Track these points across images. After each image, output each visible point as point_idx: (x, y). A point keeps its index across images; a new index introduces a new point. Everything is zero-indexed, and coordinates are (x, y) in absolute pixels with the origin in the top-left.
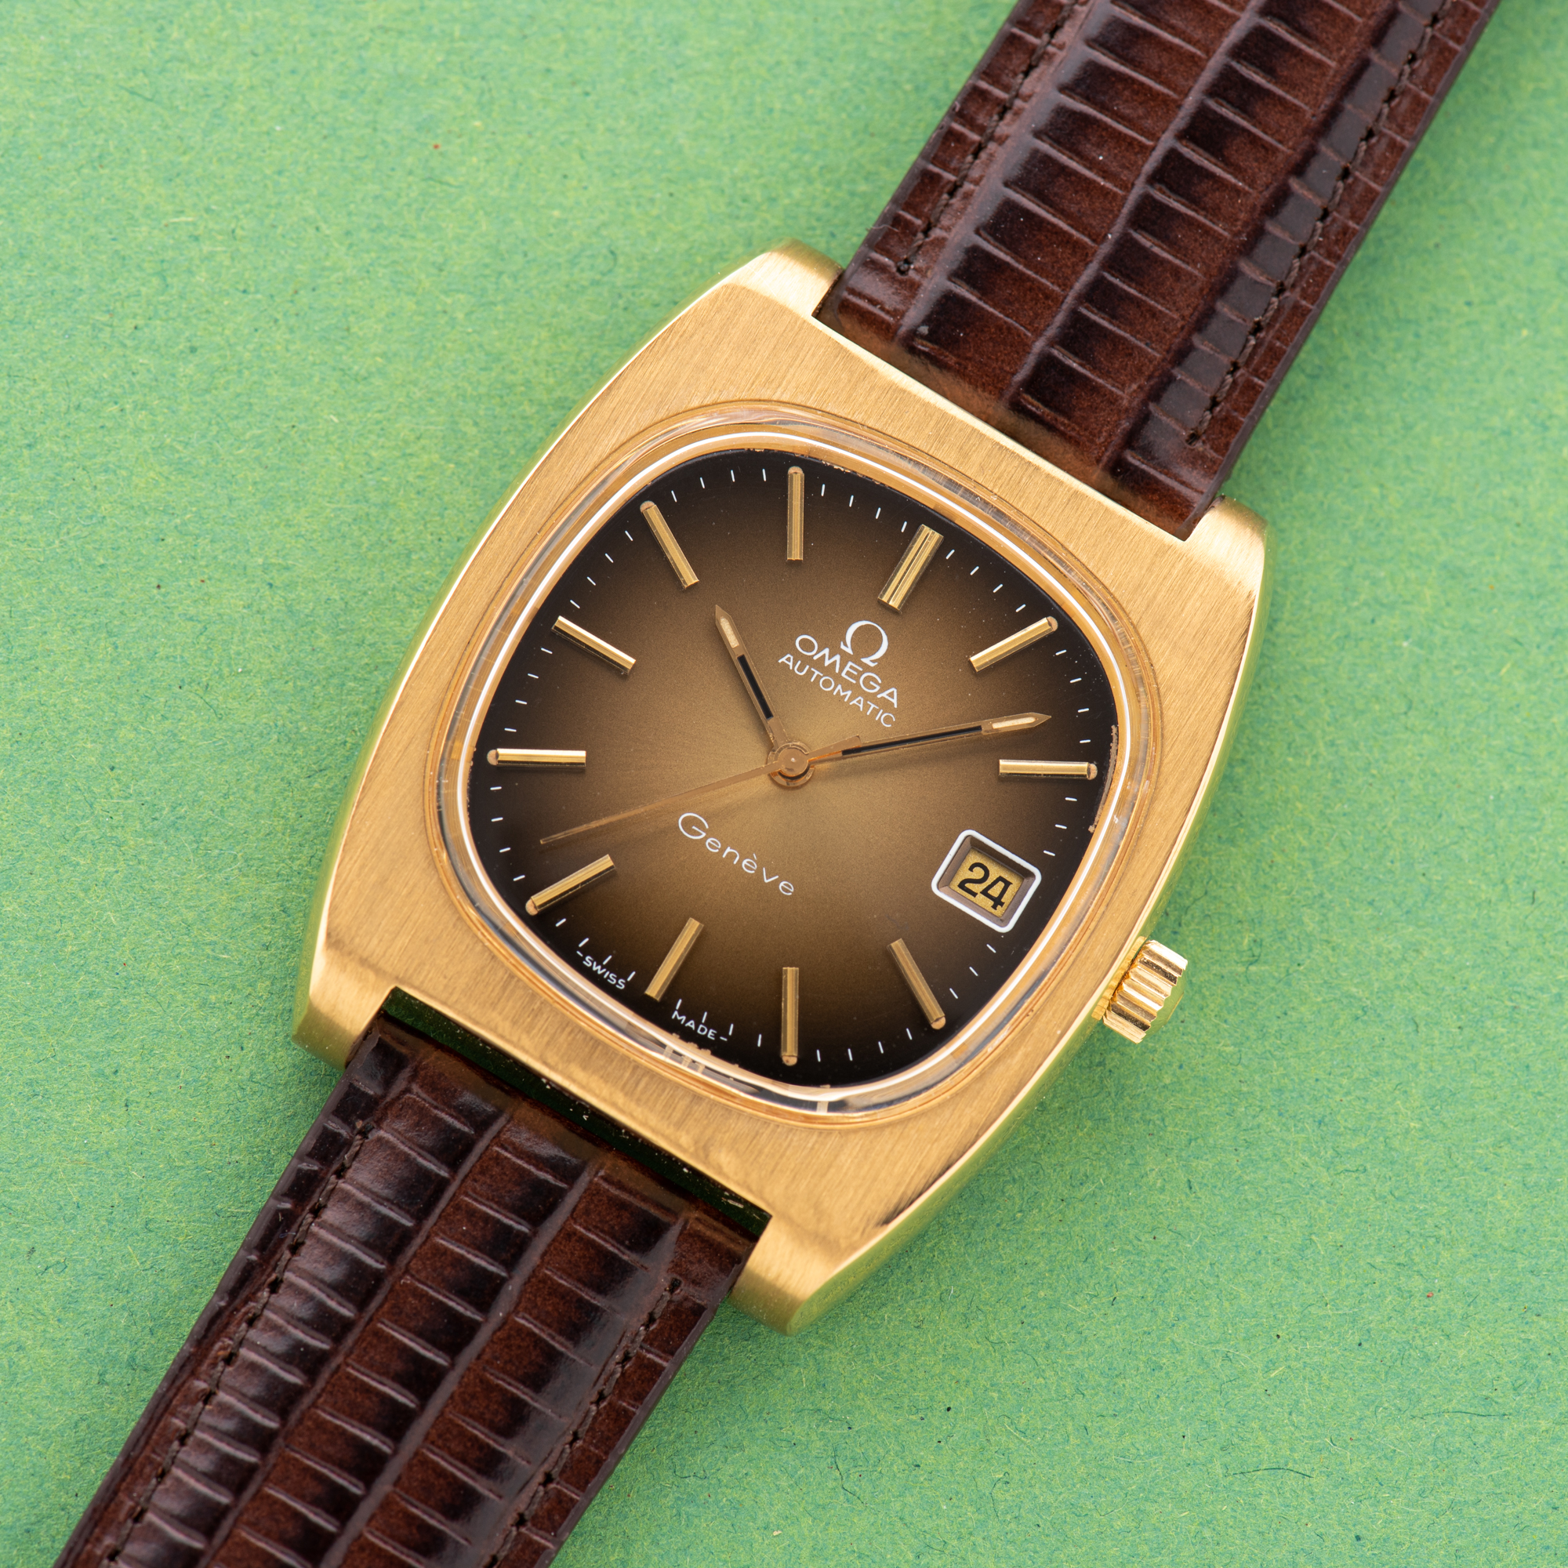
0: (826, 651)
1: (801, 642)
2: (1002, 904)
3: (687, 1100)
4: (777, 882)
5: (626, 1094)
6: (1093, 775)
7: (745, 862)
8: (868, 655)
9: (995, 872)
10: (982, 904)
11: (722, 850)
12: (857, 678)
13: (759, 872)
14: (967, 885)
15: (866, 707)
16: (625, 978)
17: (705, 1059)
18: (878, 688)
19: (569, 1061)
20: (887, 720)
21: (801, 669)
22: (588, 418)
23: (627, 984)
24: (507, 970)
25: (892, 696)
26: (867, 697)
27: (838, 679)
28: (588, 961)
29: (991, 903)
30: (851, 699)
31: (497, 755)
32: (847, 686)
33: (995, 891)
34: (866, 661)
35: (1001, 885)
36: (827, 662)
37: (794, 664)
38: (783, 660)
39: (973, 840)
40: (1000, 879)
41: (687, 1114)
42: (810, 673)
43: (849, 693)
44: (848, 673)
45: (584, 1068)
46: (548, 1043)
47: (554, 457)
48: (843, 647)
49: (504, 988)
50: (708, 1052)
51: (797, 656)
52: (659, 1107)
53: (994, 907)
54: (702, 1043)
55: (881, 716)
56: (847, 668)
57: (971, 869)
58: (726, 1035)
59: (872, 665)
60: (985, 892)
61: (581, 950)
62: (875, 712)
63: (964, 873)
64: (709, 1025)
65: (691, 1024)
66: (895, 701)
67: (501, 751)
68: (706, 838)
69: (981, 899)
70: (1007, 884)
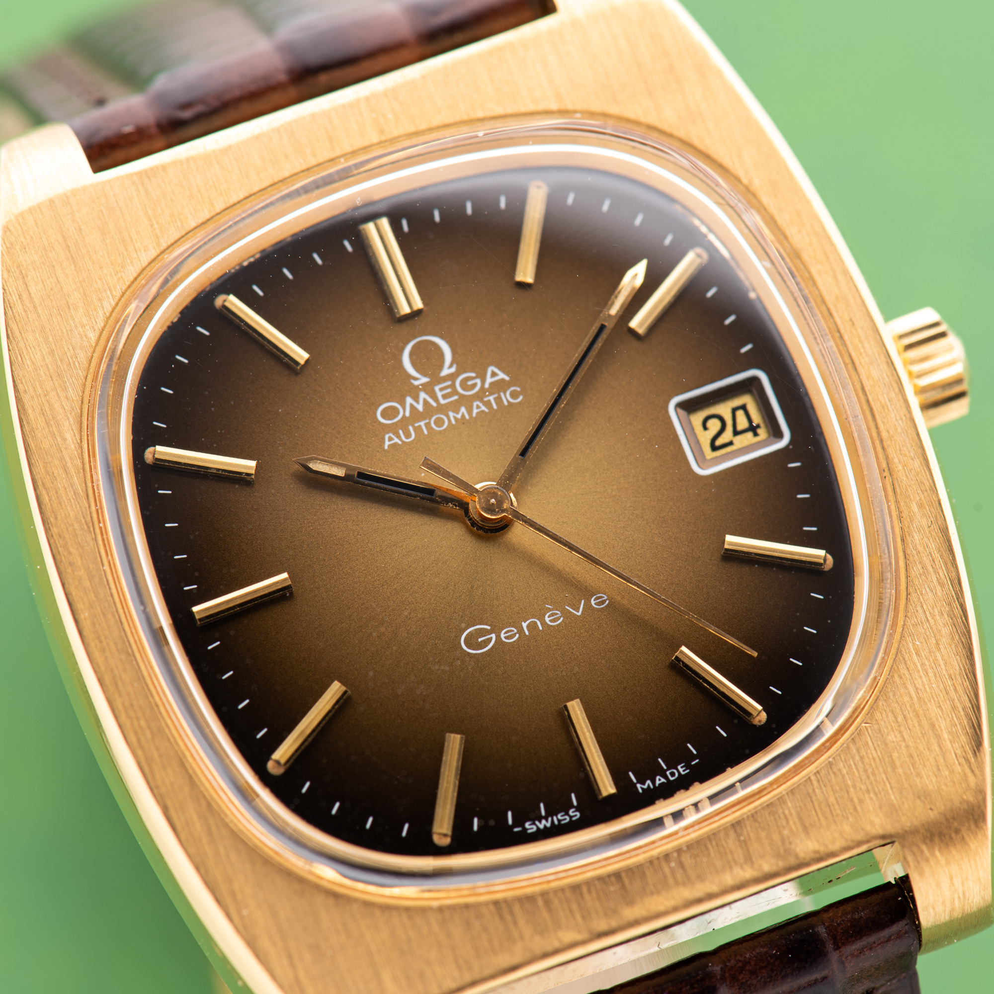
0: (409, 400)
1: (383, 415)
2: (758, 426)
3: (732, 834)
4: (588, 606)
5: (684, 884)
6: (705, 256)
7: (547, 619)
8: (441, 367)
9: (724, 409)
10: (746, 443)
11: (520, 631)
12: (455, 392)
13: (565, 614)
14: (718, 443)
15: (488, 404)
16: (573, 806)
17: (701, 792)
18: (478, 381)
19: (615, 911)
20: (514, 395)
21: (408, 435)
22: (30, 441)
23: (578, 809)
24: (486, 904)
25: (495, 374)
26: (479, 396)
27: (442, 409)
28: (530, 827)
29: (750, 435)
30: (470, 411)
31: (278, 762)
32: (455, 407)
33: (742, 423)
34: (445, 372)
35: (740, 414)
36: (420, 407)
37: (399, 437)
38: (387, 443)
39: (682, 405)
40: (734, 411)
41: (744, 844)
42: (418, 430)
43: (463, 410)
44: (445, 397)
45: (631, 903)
46: (583, 917)
47: (45, 498)
48: (416, 383)
49: (502, 917)
50: (697, 784)
51: (393, 429)
52: (719, 864)
53: (756, 434)
54: (684, 784)
55: (506, 398)
56: (439, 394)
57: (705, 428)
58: (694, 757)
59: (453, 370)
60: (736, 433)
61: (515, 824)
62: (498, 400)
63: (705, 438)
64: (672, 765)
65: (659, 780)
66: (502, 376)
67: (276, 755)
68: (498, 637)
69: (741, 441)
70: (743, 407)
